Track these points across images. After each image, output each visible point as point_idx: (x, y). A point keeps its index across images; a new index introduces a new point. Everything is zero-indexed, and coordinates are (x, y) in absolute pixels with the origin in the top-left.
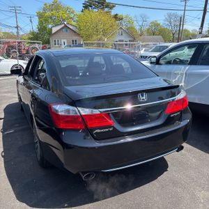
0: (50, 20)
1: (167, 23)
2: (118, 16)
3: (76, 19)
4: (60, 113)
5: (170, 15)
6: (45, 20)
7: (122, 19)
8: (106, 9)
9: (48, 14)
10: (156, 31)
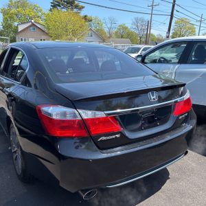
0: (15, 18)
1: (134, 27)
2: (87, 18)
3: (44, 17)
4: (54, 117)
5: (137, 20)
6: (11, 18)
7: (91, 21)
8: (75, 10)
9: (13, 10)
10: (124, 34)
